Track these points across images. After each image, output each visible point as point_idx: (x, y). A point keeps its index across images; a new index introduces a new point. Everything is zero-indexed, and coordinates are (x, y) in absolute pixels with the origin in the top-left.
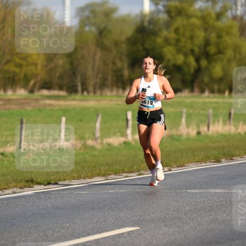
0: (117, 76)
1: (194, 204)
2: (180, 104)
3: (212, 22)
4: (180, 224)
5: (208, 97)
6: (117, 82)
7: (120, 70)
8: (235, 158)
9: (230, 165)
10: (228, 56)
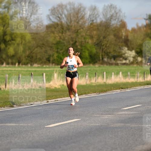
5: (6, 67)
9: (19, 109)
10: (17, 42)
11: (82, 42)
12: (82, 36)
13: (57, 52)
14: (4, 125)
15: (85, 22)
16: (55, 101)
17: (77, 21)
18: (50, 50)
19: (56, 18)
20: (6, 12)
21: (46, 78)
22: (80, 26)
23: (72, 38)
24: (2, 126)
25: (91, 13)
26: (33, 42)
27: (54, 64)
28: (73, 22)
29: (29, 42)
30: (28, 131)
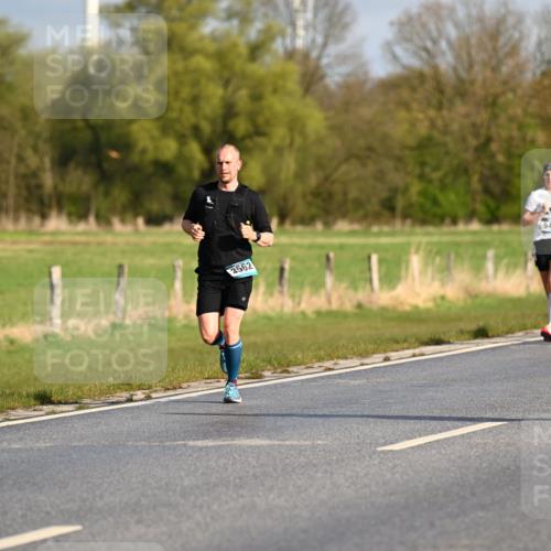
0: (28, 188)
1: (203, 474)
2: (168, 248)
3: (239, 65)
4: (172, 518)
6: (27, 200)
7: (35, 174)
8: (295, 369)
9: (283, 385)
10: (276, 141)
11: (511, 139)
12: (512, 119)
13: (422, 177)
14: (226, 443)
15: (520, 68)
16: (414, 356)
17: (494, 62)
18: (396, 169)
19: (415, 54)
20: (235, 32)
21: (379, 271)
22: (505, 83)
23: (474, 125)
24: (220, 446)
25: (543, 36)
26: (334, 142)
27: (409, 222)
28: (477, 68)
29: (320, 141)
30: (315, 466)
